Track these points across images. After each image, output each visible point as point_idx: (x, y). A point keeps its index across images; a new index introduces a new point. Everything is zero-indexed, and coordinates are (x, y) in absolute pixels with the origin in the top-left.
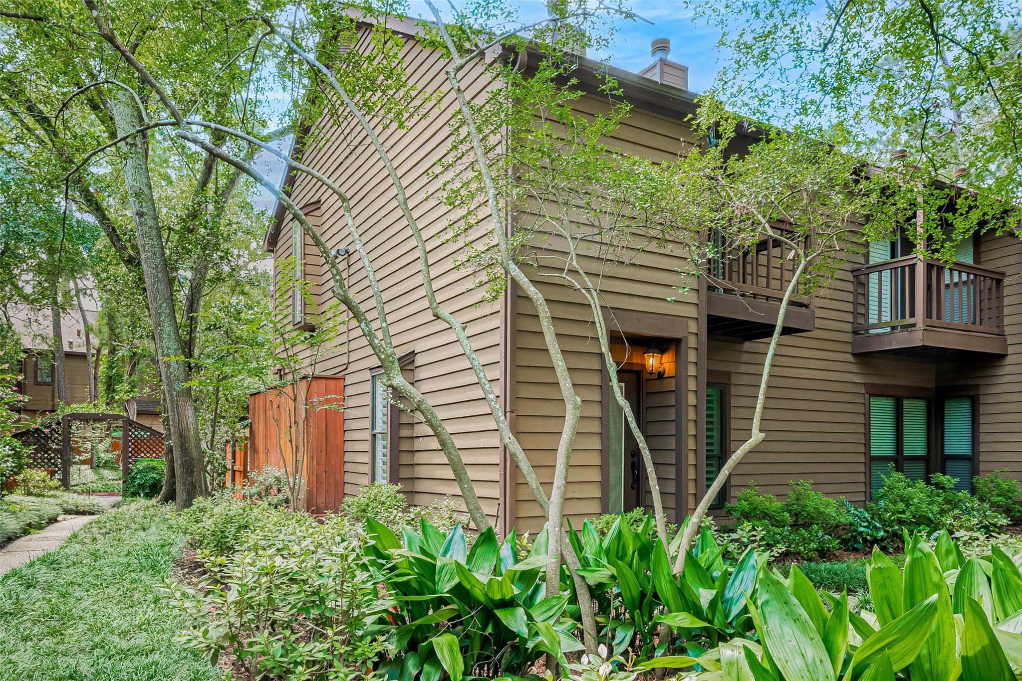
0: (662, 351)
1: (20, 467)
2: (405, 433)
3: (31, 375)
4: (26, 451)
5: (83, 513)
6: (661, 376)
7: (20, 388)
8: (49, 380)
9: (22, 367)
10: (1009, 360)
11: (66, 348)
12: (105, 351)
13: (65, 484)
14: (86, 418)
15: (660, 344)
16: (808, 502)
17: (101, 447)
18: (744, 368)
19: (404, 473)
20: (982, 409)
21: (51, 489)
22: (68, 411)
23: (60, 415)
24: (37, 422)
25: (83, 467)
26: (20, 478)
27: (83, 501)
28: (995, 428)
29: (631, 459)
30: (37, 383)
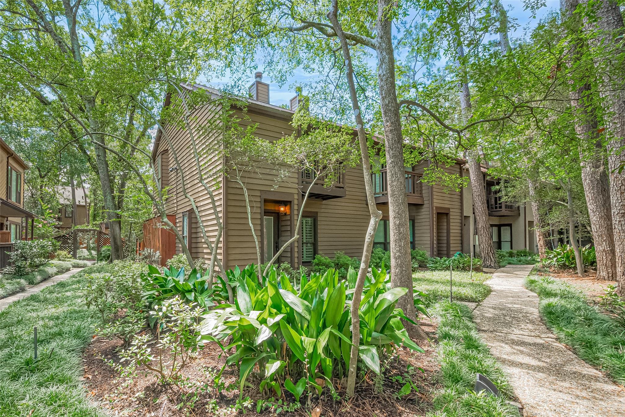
0: (286, 206)
1: (55, 250)
2: (194, 236)
3: (63, 213)
4: (58, 244)
5: (81, 267)
6: (285, 214)
7: (59, 219)
8: (71, 215)
9: (60, 211)
10: (425, 206)
11: (77, 203)
12: (93, 204)
13: (74, 256)
14: (82, 231)
15: (285, 203)
16: (341, 260)
17: (91, 242)
18: (323, 210)
19: (194, 250)
20: (416, 225)
21: (68, 258)
22: (76, 228)
23: (72, 230)
24: (63, 232)
25: (83, 250)
26: (56, 254)
27: (81, 262)
28: (421, 231)
29: (275, 245)
30: (66, 217)
